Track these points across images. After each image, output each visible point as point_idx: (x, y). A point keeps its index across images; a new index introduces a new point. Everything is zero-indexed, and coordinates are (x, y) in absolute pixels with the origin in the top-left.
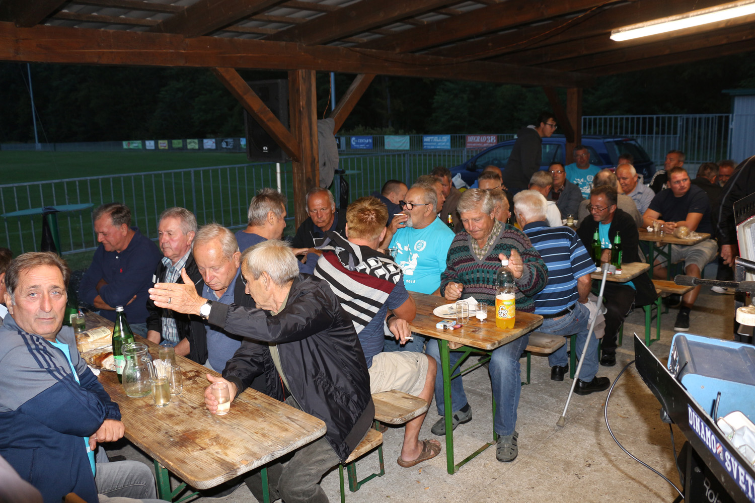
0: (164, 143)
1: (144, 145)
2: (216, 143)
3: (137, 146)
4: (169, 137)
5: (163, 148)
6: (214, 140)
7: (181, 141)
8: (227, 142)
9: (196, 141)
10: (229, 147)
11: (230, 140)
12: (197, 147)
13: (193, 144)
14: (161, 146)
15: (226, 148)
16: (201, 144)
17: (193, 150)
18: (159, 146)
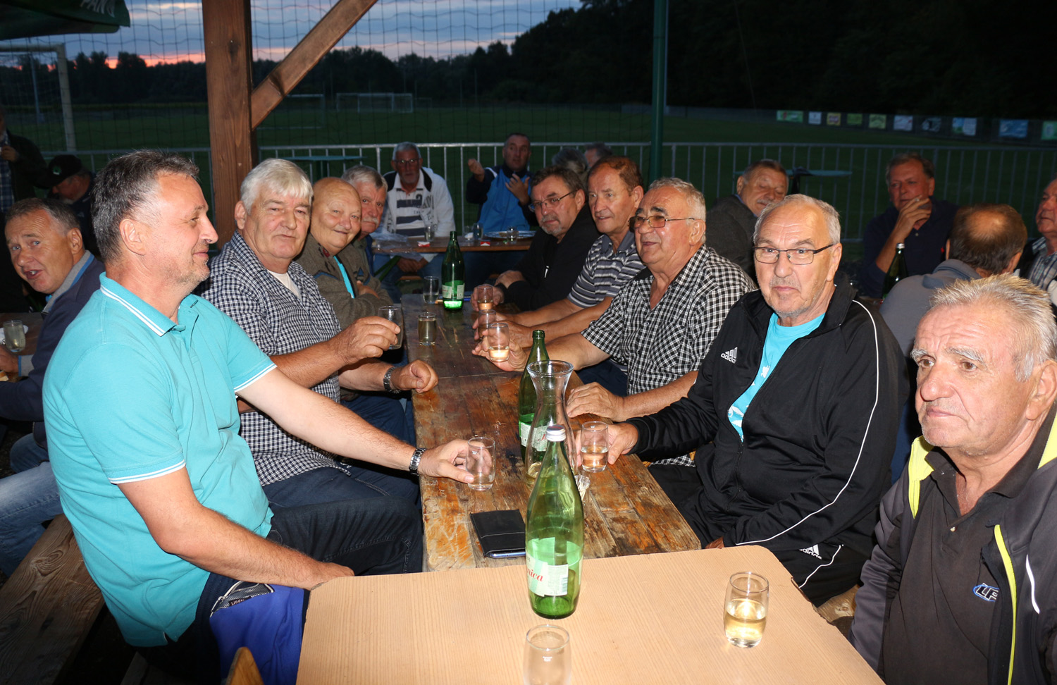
0: (835, 117)
1: (806, 117)
2: (914, 122)
3: (796, 119)
4: (844, 110)
5: (832, 123)
6: (911, 118)
7: (860, 116)
8: (931, 123)
9: (884, 117)
10: (933, 129)
11: (936, 120)
12: (883, 126)
13: (877, 121)
14: (831, 121)
15: (927, 131)
16: (890, 122)
17: (877, 130)
18: (828, 120)
